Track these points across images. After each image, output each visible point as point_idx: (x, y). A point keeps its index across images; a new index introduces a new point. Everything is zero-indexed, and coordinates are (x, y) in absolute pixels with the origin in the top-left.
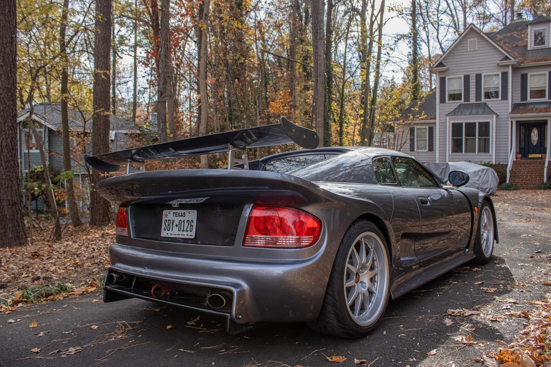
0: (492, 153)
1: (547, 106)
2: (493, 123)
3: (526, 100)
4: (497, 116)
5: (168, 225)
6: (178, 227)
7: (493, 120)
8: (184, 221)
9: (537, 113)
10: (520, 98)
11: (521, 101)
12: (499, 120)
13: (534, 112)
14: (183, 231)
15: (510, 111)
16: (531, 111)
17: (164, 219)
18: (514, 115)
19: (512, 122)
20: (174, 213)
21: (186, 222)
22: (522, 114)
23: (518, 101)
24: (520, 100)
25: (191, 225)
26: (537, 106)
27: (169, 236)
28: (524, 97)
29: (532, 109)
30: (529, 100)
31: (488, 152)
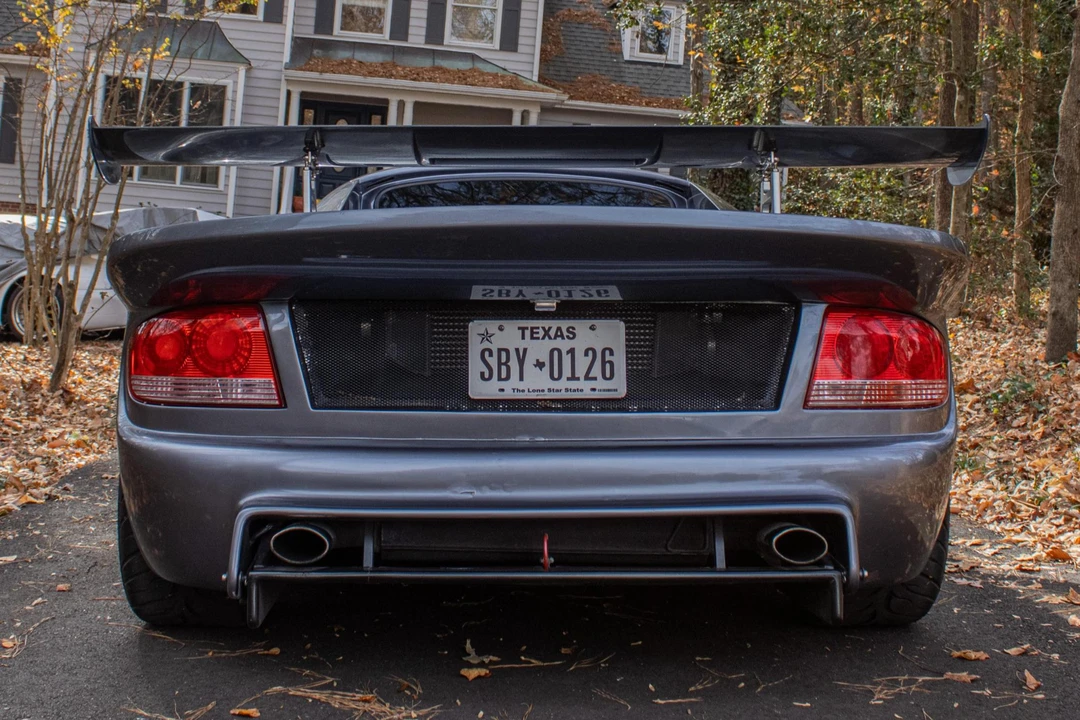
0: (226, 185)
1: (388, 58)
2: (235, 92)
3: (330, 32)
4: (249, 69)
5: (500, 364)
6: (547, 369)
7: (236, 83)
8: (572, 351)
9: (364, 75)
10: (312, 22)
11: (316, 32)
12: (254, 83)
13: (357, 73)
14: (573, 378)
15: (286, 58)
16: (346, 67)
17: (475, 347)
18: (300, 74)
19: (289, 93)
20: (523, 329)
21: (579, 354)
22: (322, 72)
23: (309, 32)
24: (312, 29)
25: (604, 363)
26: (360, 56)
27: (508, 394)
28: (324, 20)
29: (350, 62)
30: (338, 33)
31: (215, 182)
